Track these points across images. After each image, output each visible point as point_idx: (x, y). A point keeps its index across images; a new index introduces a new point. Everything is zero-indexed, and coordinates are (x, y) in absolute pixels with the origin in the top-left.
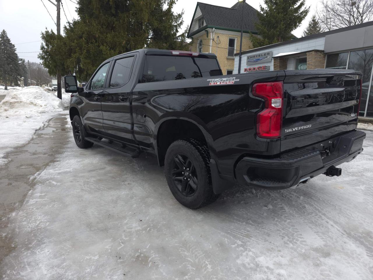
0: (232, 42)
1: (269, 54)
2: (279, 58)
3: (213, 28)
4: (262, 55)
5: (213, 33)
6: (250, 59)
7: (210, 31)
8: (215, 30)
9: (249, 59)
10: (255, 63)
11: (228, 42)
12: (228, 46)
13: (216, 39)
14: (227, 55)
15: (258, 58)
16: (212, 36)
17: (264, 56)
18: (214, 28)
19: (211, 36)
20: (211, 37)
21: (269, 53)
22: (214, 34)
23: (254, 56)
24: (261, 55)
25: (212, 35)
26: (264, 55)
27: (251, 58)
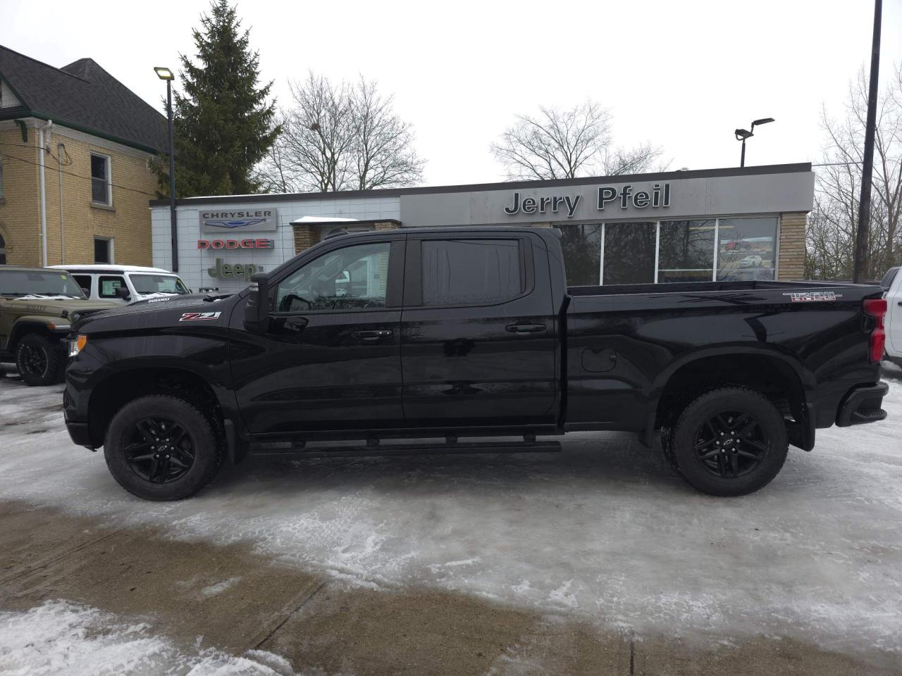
0: (98, 165)
1: (269, 214)
2: (307, 226)
3: (47, 120)
4: (248, 213)
5: (45, 131)
6: (210, 219)
7: (36, 126)
8: (54, 125)
9: (208, 219)
10: (226, 230)
11: (90, 164)
12: (90, 173)
13: (54, 151)
14: (90, 199)
15: (236, 219)
16: (45, 141)
17: (254, 217)
18: (50, 121)
19: (42, 140)
20: (39, 144)
21: (270, 212)
22: (48, 135)
23: (224, 215)
24: (245, 214)
25: (42, 138)
26: (254, 214)
27: (215, 217)
